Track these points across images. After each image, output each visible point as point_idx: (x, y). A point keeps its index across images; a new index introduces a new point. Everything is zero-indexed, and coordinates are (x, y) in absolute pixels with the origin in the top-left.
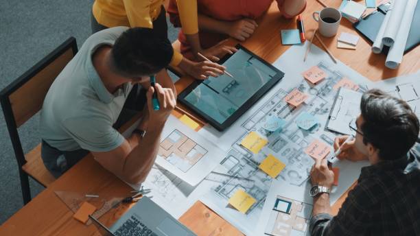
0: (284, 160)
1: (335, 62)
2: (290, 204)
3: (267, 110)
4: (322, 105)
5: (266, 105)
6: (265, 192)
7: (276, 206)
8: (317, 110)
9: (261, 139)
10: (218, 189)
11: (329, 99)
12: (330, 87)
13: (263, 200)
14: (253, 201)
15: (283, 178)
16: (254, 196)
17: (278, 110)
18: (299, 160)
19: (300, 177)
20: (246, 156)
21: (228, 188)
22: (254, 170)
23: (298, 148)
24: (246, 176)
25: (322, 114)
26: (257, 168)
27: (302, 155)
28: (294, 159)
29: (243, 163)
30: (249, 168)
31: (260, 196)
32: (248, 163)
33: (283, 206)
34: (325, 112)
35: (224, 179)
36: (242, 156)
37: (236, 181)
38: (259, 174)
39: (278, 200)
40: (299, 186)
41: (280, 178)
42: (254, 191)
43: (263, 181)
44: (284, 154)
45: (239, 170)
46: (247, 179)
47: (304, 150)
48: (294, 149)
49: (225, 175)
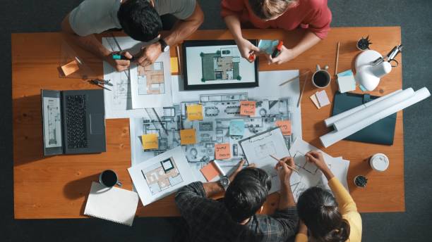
0: (199, 139)
1: (298, 105)
2: (173, 167)
3: (225, 98)
4: (258, 126)
5: (228, 96)
6: (168, 148)
7: (165, 161)
8: (252, 126)
9: (201, 114)
10: (146, 121)
11: (266, 126)
12: (275, 119)
13: (162, 152)
14: (156, 147)
15: (186, 149)
16: (160, 144)
17: (231, 105)
18: (206, 147)
19: (196, 158)
20: (182, 116)
21: (152, 126)
22: (176, 128)
23: (214, 139)
24: (169, 128)
25: (251, 131)
26: (179, 130)
27: (211, 146)
28: (204, 144)
29: (176, 119)
30: (175, 125)
31: (163, 148)
32: (178, 122)
33: (168, 165)
34: (254, 132)
35: (156, 119)
36: (179, 114)
37: (160, 127)
38: (177, 134)
39: (169, 159)
40: (189, 162)
41: (184, 147)
42: (162, 142)
43: (174, 140)
44: (203, 135)
45: (169, 121)
46: (166, 131)
47: (216, 144)
48: (211, 138)
49: (158, 117)
